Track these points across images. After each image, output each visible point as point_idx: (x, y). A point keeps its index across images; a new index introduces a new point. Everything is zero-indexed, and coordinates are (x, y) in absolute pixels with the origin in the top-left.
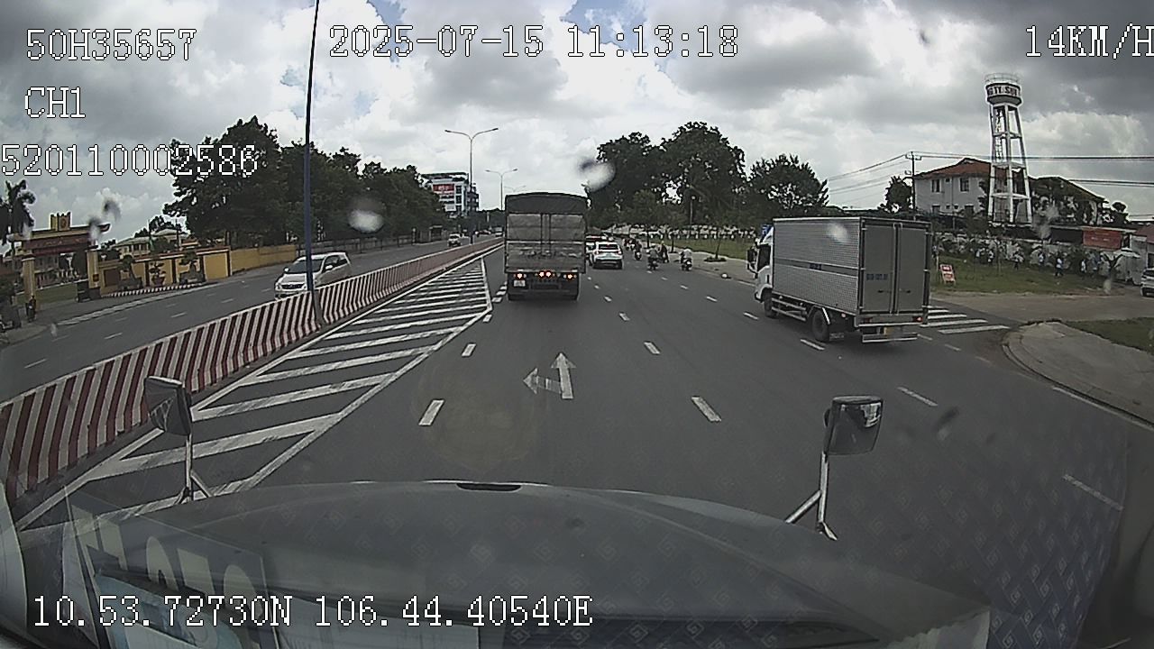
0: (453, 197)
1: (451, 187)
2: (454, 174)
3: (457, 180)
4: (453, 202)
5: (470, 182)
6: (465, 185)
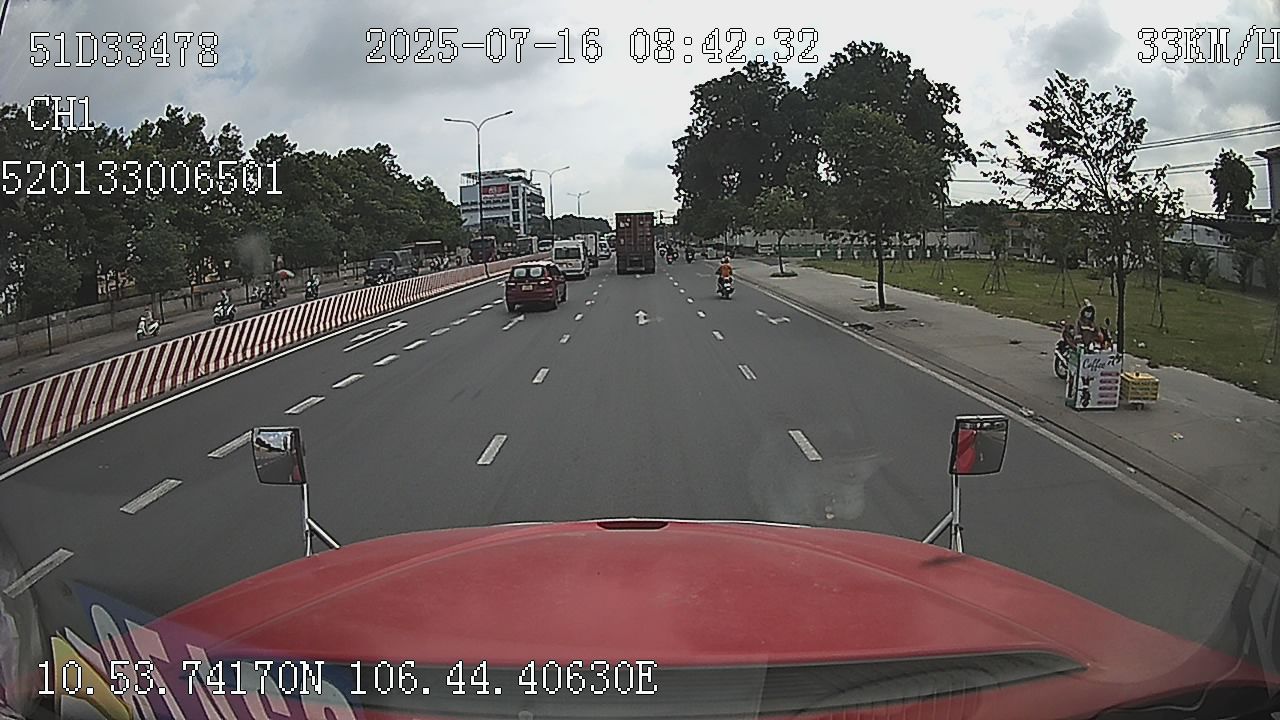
0: (508, 201)
1: (505, 188)
2: (506, 171)
3: (514, 179)
5: (533, 182)
6: (523, 185)
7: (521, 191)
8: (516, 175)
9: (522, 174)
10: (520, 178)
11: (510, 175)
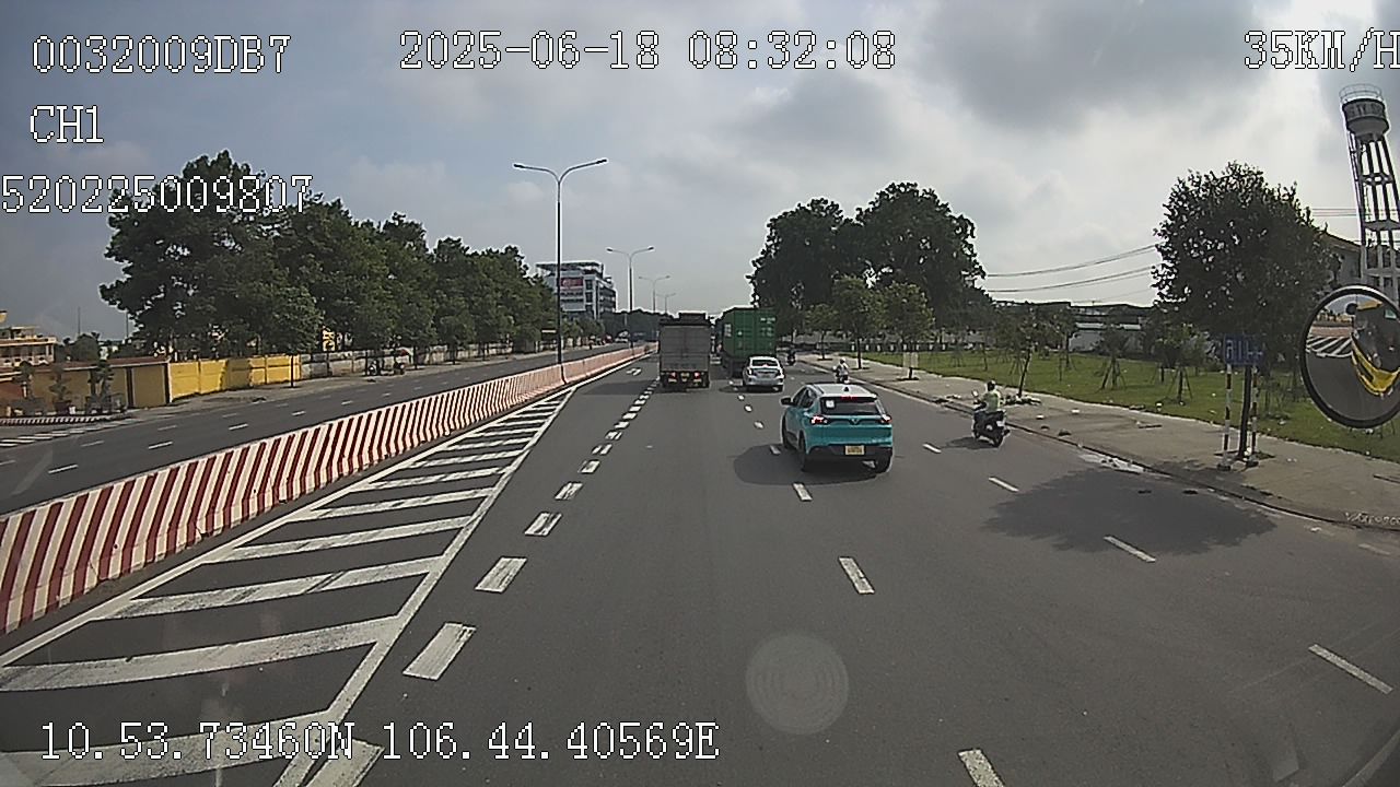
0: (581, 294)
1: (579, 281)
2: (583, 265)
3: (587, 272)
4: (582, 300)
5: (604, 276)
6: (597, 279)
7: (594, 283)
8: (589, 268)
9: (595, 267)
10: (593, 272)
11: (582, 268)
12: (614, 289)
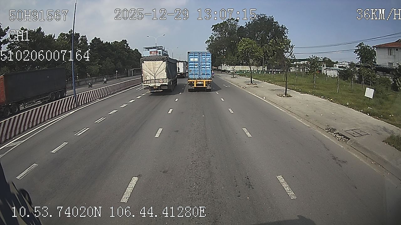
1: (157, 52)
2: (158, 47)
5: (165, 50)
7: (161, 52)
9: (162, 48)
12: (168, 54)
